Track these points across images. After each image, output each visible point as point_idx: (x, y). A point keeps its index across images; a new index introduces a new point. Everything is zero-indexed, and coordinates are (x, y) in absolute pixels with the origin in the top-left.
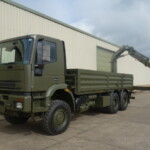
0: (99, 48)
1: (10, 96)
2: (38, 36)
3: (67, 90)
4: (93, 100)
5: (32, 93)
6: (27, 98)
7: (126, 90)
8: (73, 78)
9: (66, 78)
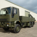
0: (25, 11)
2: (13, 7)
3: (20, 21)
6: (10, 23)
8: (21, 18)
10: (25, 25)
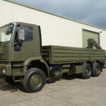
2: (17, 23)
3: (42, 61)
4: (67, 68)
7: (98, 61)
8: (48, 52)
10: (66, 71)
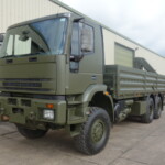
0: (117, 44)
1: (33, 100)
3: (106, 93)
4: (129, 106)
5: (66, 97)
9: (105, 77)
